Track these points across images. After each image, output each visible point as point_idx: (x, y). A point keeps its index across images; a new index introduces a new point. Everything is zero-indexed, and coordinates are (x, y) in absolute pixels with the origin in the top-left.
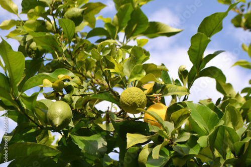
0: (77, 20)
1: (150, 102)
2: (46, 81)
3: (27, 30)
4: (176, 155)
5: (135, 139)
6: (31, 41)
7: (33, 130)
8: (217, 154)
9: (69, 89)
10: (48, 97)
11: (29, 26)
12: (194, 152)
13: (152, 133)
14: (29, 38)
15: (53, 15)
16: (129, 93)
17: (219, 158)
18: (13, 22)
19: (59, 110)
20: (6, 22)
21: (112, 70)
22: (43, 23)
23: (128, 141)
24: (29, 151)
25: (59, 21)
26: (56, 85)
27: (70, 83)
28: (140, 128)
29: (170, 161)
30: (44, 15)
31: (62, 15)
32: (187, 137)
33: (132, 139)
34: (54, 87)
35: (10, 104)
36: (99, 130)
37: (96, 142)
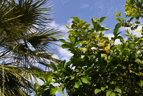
0: (85, 29)
1: (105, 46)
2: (80, 43)
3: (74, 32)
4: (114, 58)
5: (103, 55)
6: (75, 35)
7: (78, 55)
8: (124, 57)
9: (86, 45)
10: (81, 47)
11: (74, 31)
12: (118, 56)
13: (107, 53)
14: (74, 34)
15: (79, 28)
16: (100, 44)
17: (125, 58)
18: (70, 31)
19: (84, 50)
20: (68, 31)
21: (95, 39)
22: (77, 30)
23: (101, 56)
24: (78, 60)
25: (81, 30)
26: (83, 44)
27: (86, 43)
28: (104, 52)
29: (113, 59)
30: (77, 29)
31: (81, 28)
32: (116, 53)
33: (102, 55)
34: (82, 45)
35: (72, 50)
36: (93, 54)
37: (93, 57)
